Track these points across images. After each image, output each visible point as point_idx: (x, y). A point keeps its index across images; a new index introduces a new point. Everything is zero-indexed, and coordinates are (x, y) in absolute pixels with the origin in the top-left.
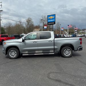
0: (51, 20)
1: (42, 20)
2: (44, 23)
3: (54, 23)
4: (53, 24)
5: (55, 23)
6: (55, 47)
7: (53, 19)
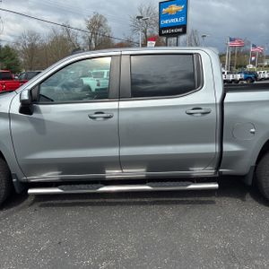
0: (173, 20)
1: (139, 18)
2: (145, 32)
3: (180, 30)
4: (179, 34)
5: (184, 32)
6: (228, 147)
7: (178, 15)
